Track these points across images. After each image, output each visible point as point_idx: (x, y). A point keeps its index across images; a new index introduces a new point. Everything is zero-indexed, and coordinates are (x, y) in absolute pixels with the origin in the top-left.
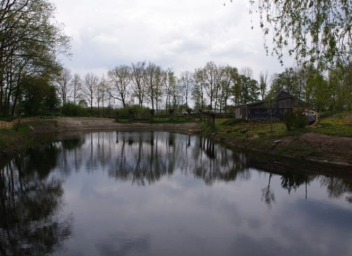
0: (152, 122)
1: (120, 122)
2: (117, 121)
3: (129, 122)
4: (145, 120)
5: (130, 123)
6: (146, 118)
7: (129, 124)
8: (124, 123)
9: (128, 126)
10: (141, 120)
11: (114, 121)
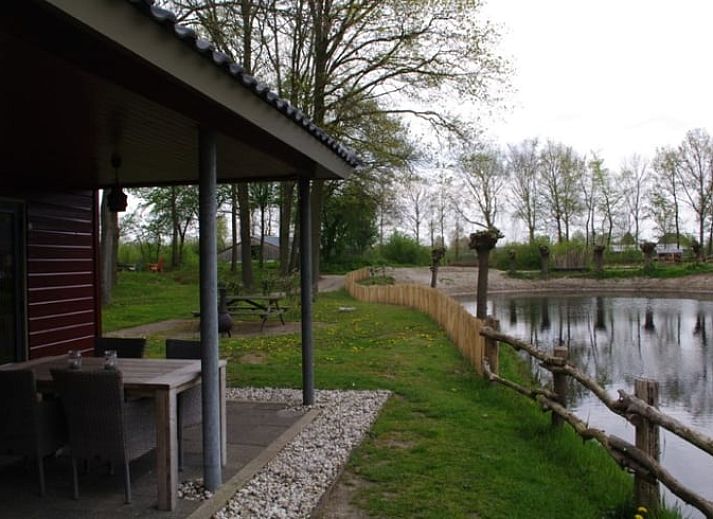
0: (601, 275)
1: (520, 276)
2: (512, 275)
3: (542, 276)
4: (580, 270)
5: (545, 279)
6: (580, 267)
7: (543, 282)
8: (531, 278)
9: (543, 286)
10: (567, 270)
11: (502, 274)
